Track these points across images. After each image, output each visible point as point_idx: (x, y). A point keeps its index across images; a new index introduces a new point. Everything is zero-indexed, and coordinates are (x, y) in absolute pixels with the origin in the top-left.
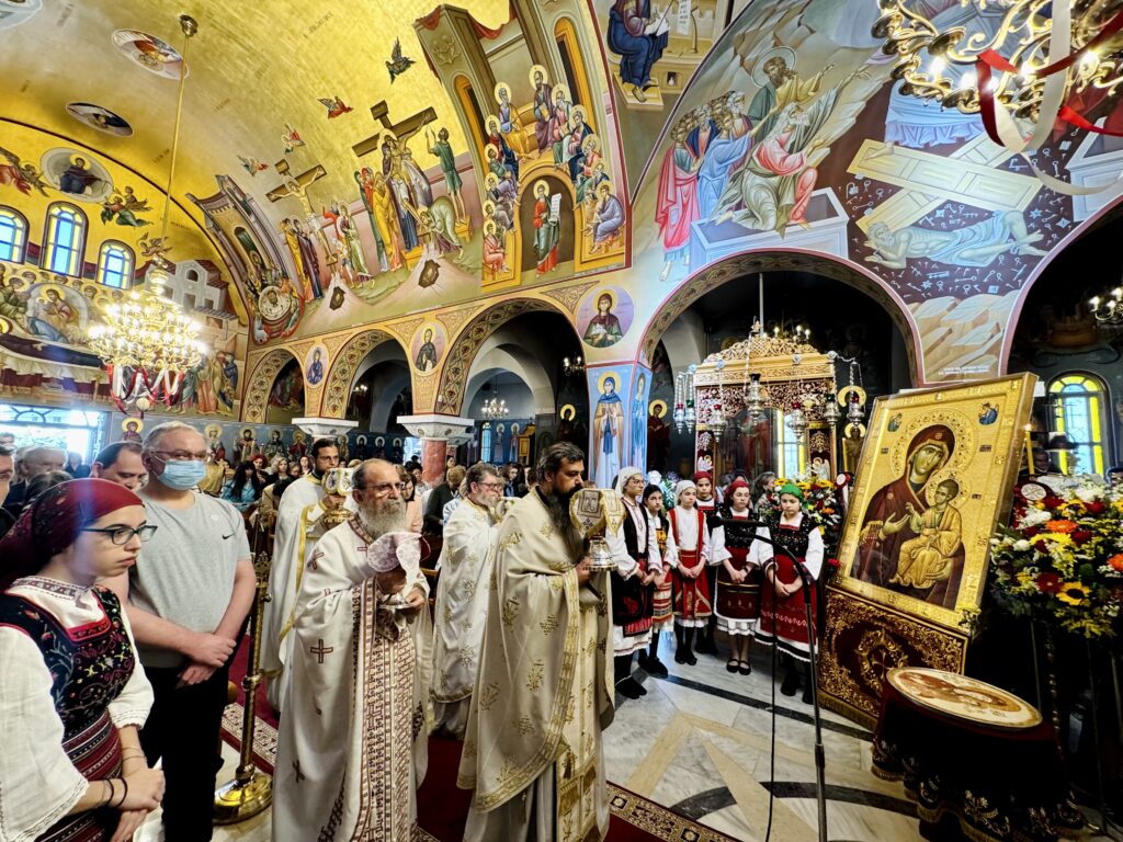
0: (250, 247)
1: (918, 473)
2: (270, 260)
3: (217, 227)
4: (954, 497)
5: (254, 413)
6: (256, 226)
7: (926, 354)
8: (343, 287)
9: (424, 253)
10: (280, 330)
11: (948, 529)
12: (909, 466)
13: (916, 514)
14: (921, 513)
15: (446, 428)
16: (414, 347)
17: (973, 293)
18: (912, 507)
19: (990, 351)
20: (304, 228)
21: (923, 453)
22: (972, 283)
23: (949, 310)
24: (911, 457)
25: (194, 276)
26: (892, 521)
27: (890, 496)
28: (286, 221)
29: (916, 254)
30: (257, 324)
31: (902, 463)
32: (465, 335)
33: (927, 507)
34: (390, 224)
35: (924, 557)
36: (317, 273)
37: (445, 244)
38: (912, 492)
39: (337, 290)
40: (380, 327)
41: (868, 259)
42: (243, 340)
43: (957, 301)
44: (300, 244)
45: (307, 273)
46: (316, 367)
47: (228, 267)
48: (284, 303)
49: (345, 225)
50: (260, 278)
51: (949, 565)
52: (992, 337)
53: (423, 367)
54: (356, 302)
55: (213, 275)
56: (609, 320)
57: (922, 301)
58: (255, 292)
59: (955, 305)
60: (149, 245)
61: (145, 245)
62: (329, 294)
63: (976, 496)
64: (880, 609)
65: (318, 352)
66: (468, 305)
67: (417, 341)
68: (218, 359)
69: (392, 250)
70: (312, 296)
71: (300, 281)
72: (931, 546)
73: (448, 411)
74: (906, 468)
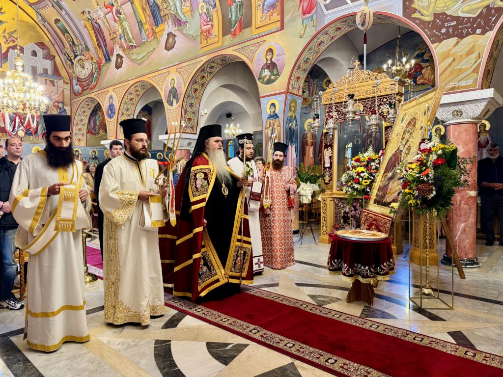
0: (64, 31)
1: (403, 145)
2: (77, 39)
3: (44, 20)
5: (79, 140)
6: (66, 17)
7: (440, 75)
8: (122, 54)
9: (166, 27)
10: (88, 85)
13: (397, 166)
15: (188, 141)
16: (165, 91)
17: (468, 34)
18: (397, 163)
19: (474, 71)
20: (94, 16)
21: (407, 133)
22: (468, 28)
23: (455, 46)
24: (403, 137)
25: (34, 54)
26: (390, 172)
27: (393, 159)
28: (83, 12)
29: (439, 10)
30: (75, 81)
32: (193, 81)
33: (401, 161)
34: (144, 10)
36: (106, 45)
37: (178, 22)
38: (399, 155)
39: (118, 56)
40: (145, 78)
41: (413, 16)
42: (67, 93)
43: (459, 40)
44: (93, 27)
45: (99, 45)
46: (111, 107)
47: (53, 45)
48: (88, 66)
49: (118, 12)
50: (73, 51)
52: (476, 62)
53: (171, 104)
54: (129, 63)
55: (45, 51)
56: (272, 66)
57: (440, 41)
58: (71, 60)
59: (458, 43)
60: (7, 37)
61: (5, 37)
62: (114, 59)
65: (111, 97)
66: (194, 61)
67: (167, 87)
68: (54, 106)
69: (147, 27)
70: (104, 61)
71: (96, 52)
73: (188, 130)
74: (401, 143)
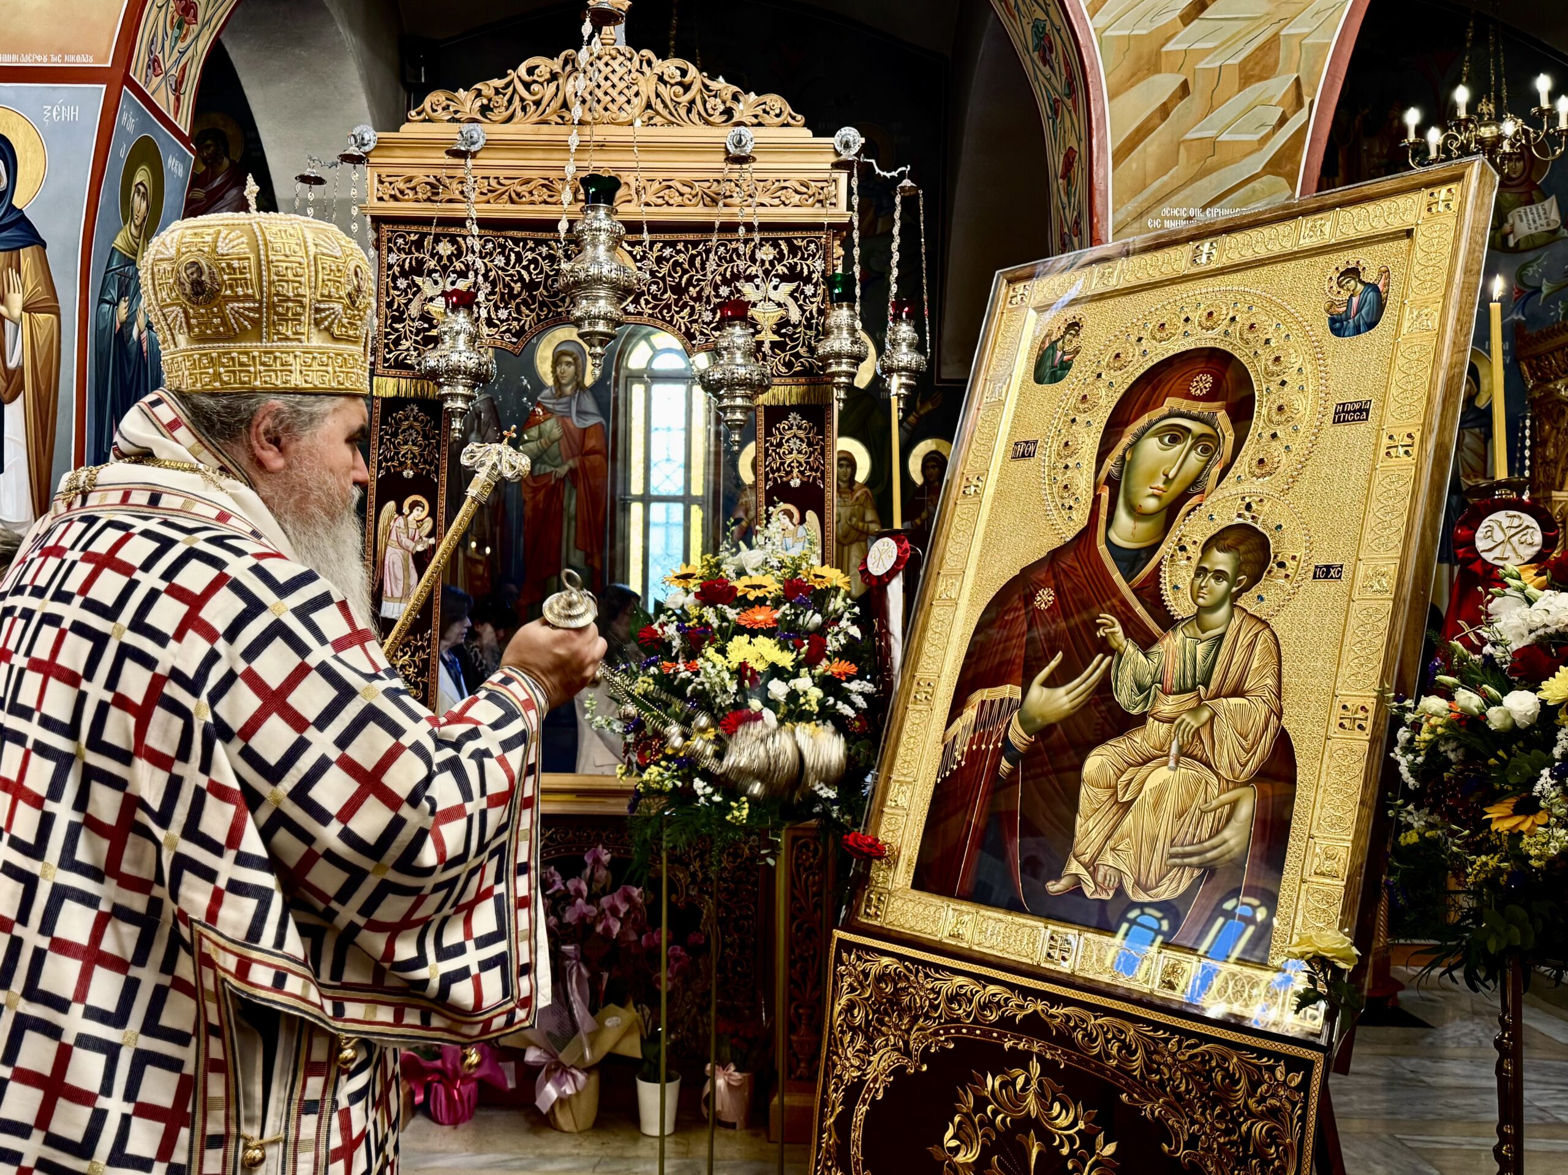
1: (1135, 512)
4: (1255, 579)
7: (1122, 153)
11: (1238, 691)
12: (1105, 494)
13: (1130, 648)
14: (1146, 642)
18: (1118, 628)
19: (1275, 166)
21: (1151, 445)
23: (1187, 20)
24: (1109, 464)
26: (1051, 683)
27: (1045, 598)
31: (1083, 481)
33: (1168, 622)
35: (1161, 791)
38: (1117, 576)
51: (1245, 810)
52: (1283, 121)
59: (1202, 6)
63: (1326, 572)
64: (1025, 992)
72: (1184, 753)
74: (1097, 499)
